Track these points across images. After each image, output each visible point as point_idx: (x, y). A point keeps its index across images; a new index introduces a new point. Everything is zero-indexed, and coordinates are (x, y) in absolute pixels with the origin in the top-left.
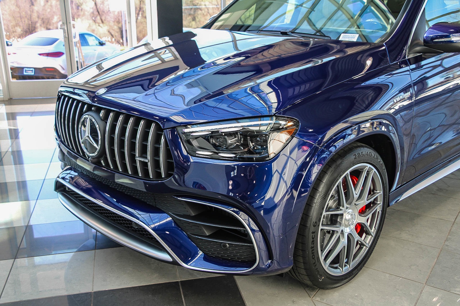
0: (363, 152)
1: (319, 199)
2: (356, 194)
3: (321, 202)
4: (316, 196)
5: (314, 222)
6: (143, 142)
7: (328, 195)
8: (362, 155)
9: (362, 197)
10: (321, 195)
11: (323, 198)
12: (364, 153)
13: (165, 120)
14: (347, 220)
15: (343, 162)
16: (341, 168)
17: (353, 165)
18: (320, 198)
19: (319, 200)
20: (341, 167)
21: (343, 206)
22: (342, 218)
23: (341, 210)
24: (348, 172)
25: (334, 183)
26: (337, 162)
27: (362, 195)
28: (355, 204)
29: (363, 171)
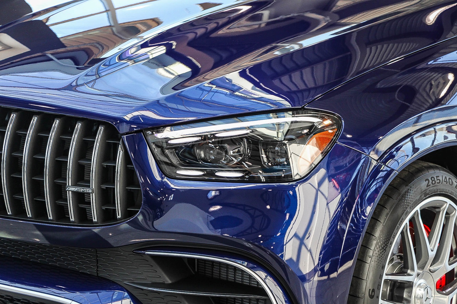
0: (438, 177)
1: (377, 250)
2: (432, 251)
3: (379, 255)
4: (372, 245)
5: (370, 290)
6: (79, 160)
7: (391, 244)
8: (438, 181)
9: (441, 258)
10: (380, 244)
11: (383, 248)
12: (440, 178)
13: (118, 122)
14: (419, 297)
15: (409, 191)
16: (407, 200)
17: (425, 196)
18: (377, 248)
19: (377, 252)
20: (407, 198)
21: (413, 269)
22: (410, 292)
23: (409, 275)
24: (418, 208)
25: (398, 225)
26: (401, 190)
27: (441, 254)
28: (430, 270)
29: (440, 212)
